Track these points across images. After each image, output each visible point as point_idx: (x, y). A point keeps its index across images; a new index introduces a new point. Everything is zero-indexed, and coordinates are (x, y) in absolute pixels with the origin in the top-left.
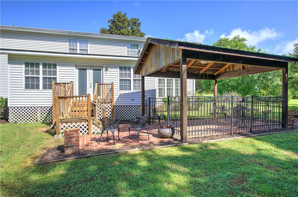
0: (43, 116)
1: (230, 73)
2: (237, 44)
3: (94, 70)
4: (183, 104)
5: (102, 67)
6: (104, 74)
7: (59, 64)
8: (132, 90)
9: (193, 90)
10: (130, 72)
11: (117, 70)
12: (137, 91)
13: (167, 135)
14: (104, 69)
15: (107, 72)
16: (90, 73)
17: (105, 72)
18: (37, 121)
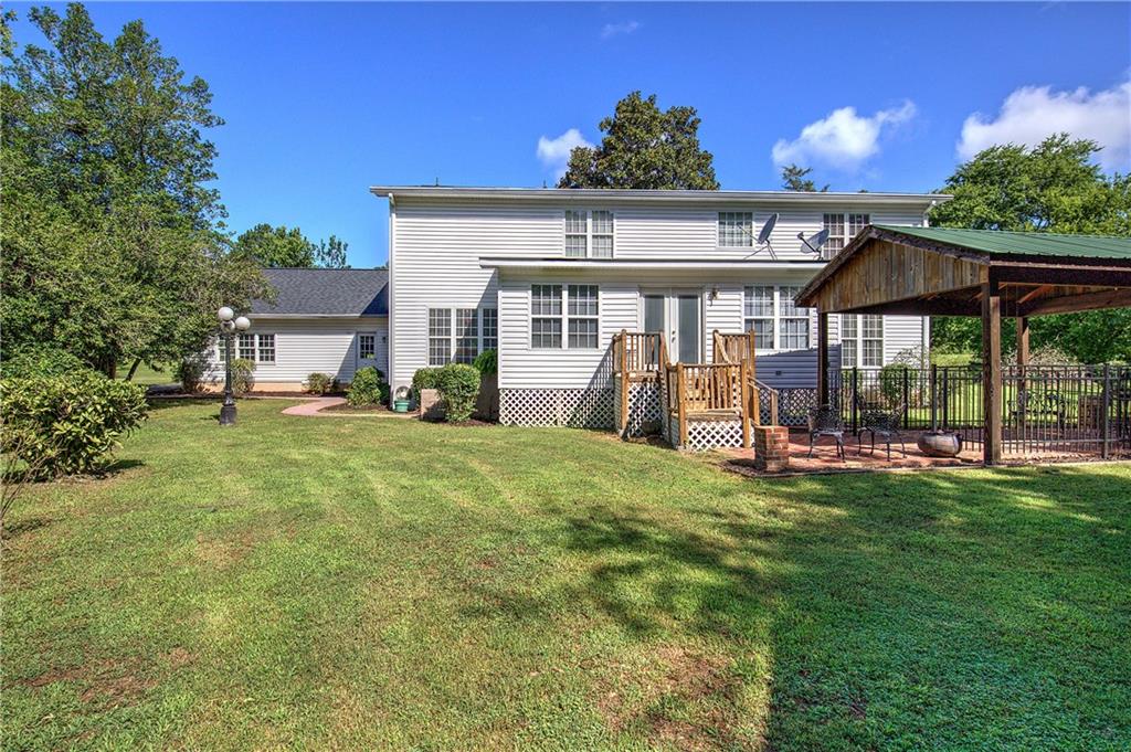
0: (568, 412)
1: (1074, 299)
2: (1058, 169)
3: (680, 297)
4: (993, 382)
5: (702, 289)
6: (708, 308)
7: (605, 285)
8: (777, 348)
9: (923, 345)
10: (772, 299)
11: (737, 297)
12: (788, 350)
13: (948, 450)
14: (706, 295)
15: (714, 302)
16: (672, 306)
17: (709, 302)
18: (556, 422)
